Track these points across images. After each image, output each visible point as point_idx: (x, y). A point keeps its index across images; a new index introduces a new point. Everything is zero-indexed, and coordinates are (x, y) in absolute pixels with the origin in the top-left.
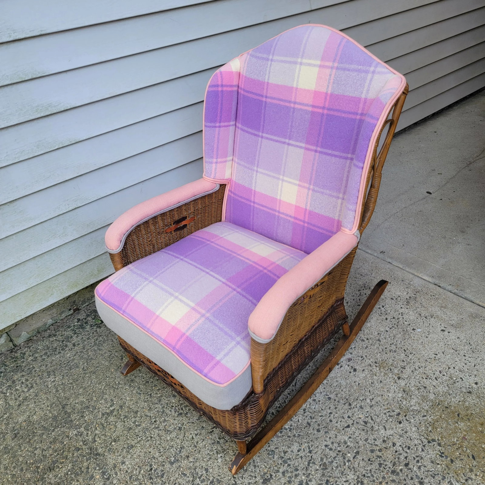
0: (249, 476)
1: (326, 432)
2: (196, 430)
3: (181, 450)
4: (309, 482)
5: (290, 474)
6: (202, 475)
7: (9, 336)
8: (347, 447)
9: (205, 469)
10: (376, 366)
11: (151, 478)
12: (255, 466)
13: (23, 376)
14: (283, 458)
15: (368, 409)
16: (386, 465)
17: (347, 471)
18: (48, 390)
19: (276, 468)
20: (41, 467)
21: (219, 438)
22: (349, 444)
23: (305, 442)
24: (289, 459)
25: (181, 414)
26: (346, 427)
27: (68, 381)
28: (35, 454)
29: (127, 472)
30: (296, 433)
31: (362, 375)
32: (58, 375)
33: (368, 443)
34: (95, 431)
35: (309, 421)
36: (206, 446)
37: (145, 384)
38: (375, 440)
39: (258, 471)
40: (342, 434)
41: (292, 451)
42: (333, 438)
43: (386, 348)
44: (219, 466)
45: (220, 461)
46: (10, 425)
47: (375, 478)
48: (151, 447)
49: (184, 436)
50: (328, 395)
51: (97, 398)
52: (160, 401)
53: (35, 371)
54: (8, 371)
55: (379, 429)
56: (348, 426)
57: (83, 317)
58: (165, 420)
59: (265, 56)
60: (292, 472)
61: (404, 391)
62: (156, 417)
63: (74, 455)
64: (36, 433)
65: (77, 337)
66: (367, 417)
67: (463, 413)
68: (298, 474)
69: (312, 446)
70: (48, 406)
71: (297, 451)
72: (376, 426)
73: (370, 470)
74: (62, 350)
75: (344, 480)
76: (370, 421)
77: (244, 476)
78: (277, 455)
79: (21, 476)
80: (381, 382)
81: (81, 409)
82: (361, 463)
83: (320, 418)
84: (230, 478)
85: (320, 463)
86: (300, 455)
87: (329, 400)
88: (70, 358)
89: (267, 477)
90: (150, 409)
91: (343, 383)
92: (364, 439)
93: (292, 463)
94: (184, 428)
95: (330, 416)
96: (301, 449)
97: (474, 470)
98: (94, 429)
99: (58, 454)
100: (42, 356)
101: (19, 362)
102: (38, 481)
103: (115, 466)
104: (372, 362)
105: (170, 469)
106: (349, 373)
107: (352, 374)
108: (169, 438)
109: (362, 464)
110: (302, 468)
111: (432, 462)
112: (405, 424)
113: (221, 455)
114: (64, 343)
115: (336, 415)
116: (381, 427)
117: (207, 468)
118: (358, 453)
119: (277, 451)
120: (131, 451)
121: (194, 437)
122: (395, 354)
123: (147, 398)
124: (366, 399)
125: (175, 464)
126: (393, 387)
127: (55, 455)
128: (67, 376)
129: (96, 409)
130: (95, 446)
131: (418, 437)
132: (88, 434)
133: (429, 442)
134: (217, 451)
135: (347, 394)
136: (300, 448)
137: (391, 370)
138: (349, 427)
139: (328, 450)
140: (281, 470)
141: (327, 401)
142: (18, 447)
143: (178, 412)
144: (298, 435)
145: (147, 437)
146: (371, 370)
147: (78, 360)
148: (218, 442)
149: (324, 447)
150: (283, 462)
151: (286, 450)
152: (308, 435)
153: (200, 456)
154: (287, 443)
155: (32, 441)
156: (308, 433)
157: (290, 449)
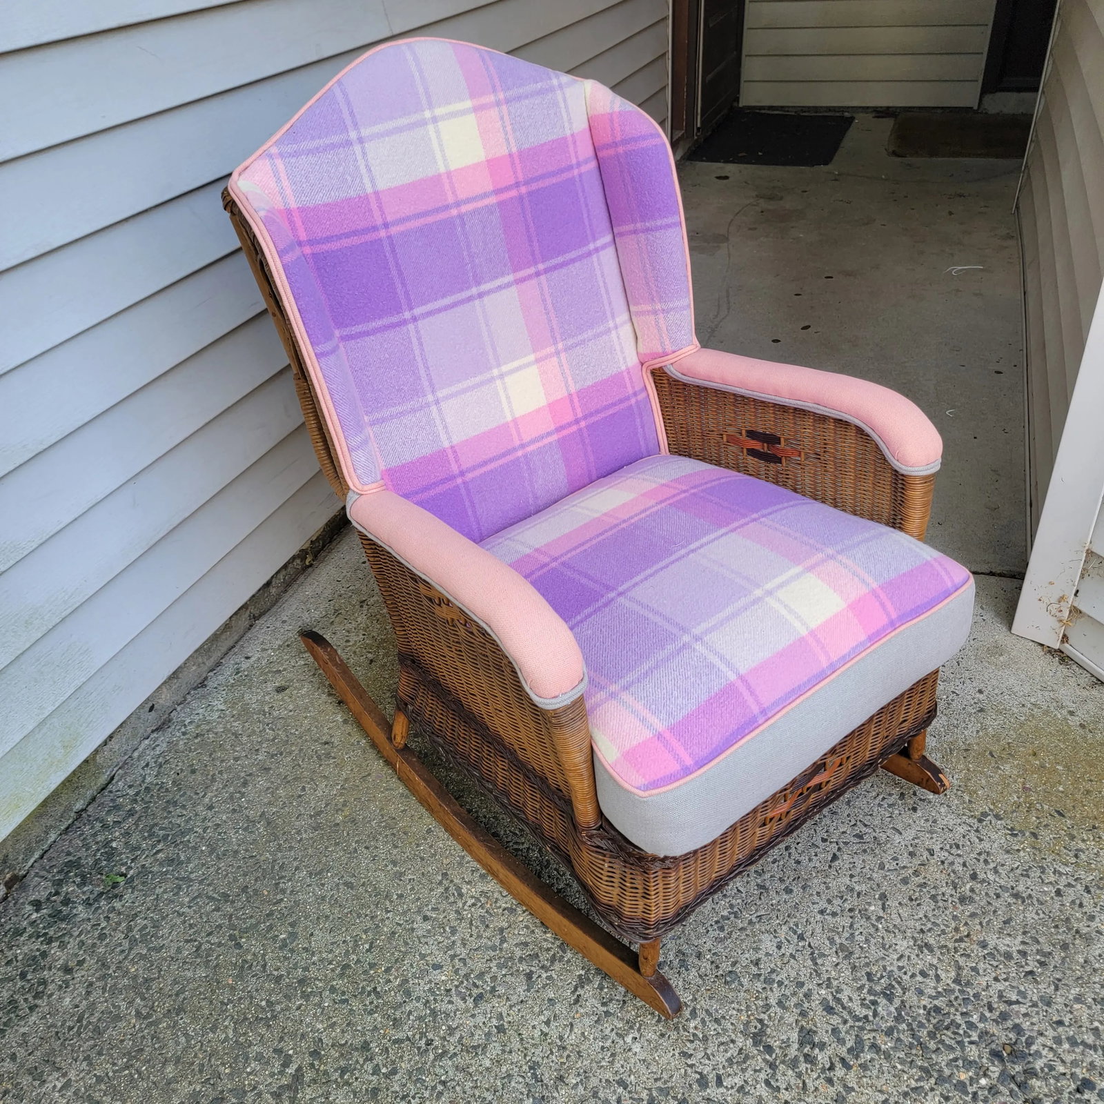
0: (719, 1046)
1: (804, 888)
2: (541, 1013)
3: (535, 1074)
4: (838, 996)
5: (794, 1000)
8: (858, 896)
9: (618, 1082)
12: (717, 1021)
14: (760, 975)
16: (943, 894)
17: (890, 939)
19: (761, 1003)
21: (604, 1004)
22: (857, 888)
23: (780, 925)
24: (773, 971)
25: (480, 996)
26: (832, 861)
27: (114, 1064)
30: (751, 915)
32: (70, 1064)
33: (889, 870)
35: (759, 881)
36: (586, 1034)
37: (343, 974)
38: (895, 859)
39: (731, 1027)
40: (833, 876)
41: (767, 954)
42: (824, 893)
44: (644, 1061)
45: (638, 1050)
47: (943, 927)
49: (522, 1039)
51: (230, 1066)
52: (408, 993)
55: (888, 837)
56: (835, 858)
57: (45, 894)
58: (450, 1028)
59: (335, 139)
60: (794, 994)
62: (423, 1034)
65: (63, 946)
66: (855, 825)
67: (995, 748)
68: (809, 990)
69: (797, 925)
71: (776, 950)
72: (881, 834)
73: (925, 916)
74: (35, 997)
75: (896, 957)
76: (864, 829)
77: (709, 1052)
78: (744, 977)
82: (901, 911)
84: (683, 1071)
85: (834, 949)
86: (788, 954)
88: (77, 1006)
89: (756, 1027)
90: (397, 1023)
92: (877, 866)
93: (783, 976)
94: (510, 1022)
95: (790, 854)
96: (781, 942)
97: (1075, 833)
108: (487, 1063)
109: (905, 912)
110: (808, 975)
111: (1008, 852)
112: (923, 808)
113: (631, 1036)
114: (29, 977)
116: (889, 832)
117: (621, 1078)
118: (883, 897)
119: (738, 969)
121: (546, 1030)
123: (371, 1003)
128: (100, 1054)
129: (245, 1092)
131: (959, 821)
133: (980, 821)
134: (617, 1034)
136: (779, 940)
138: (838, 858)
139: (829, 918)
140: (773, 1001)
143: (470, 995)
144: (757, 917)
145: (434, 1088)
147: (106, 1001)
148: (607, 1013)
149: (819, 916)
150: (765, 983)
151: (754, 958)
152: (774, 908)
153: (587, 1062)
154: (748, 944)
156: (772, 905)
157: (761, 952)
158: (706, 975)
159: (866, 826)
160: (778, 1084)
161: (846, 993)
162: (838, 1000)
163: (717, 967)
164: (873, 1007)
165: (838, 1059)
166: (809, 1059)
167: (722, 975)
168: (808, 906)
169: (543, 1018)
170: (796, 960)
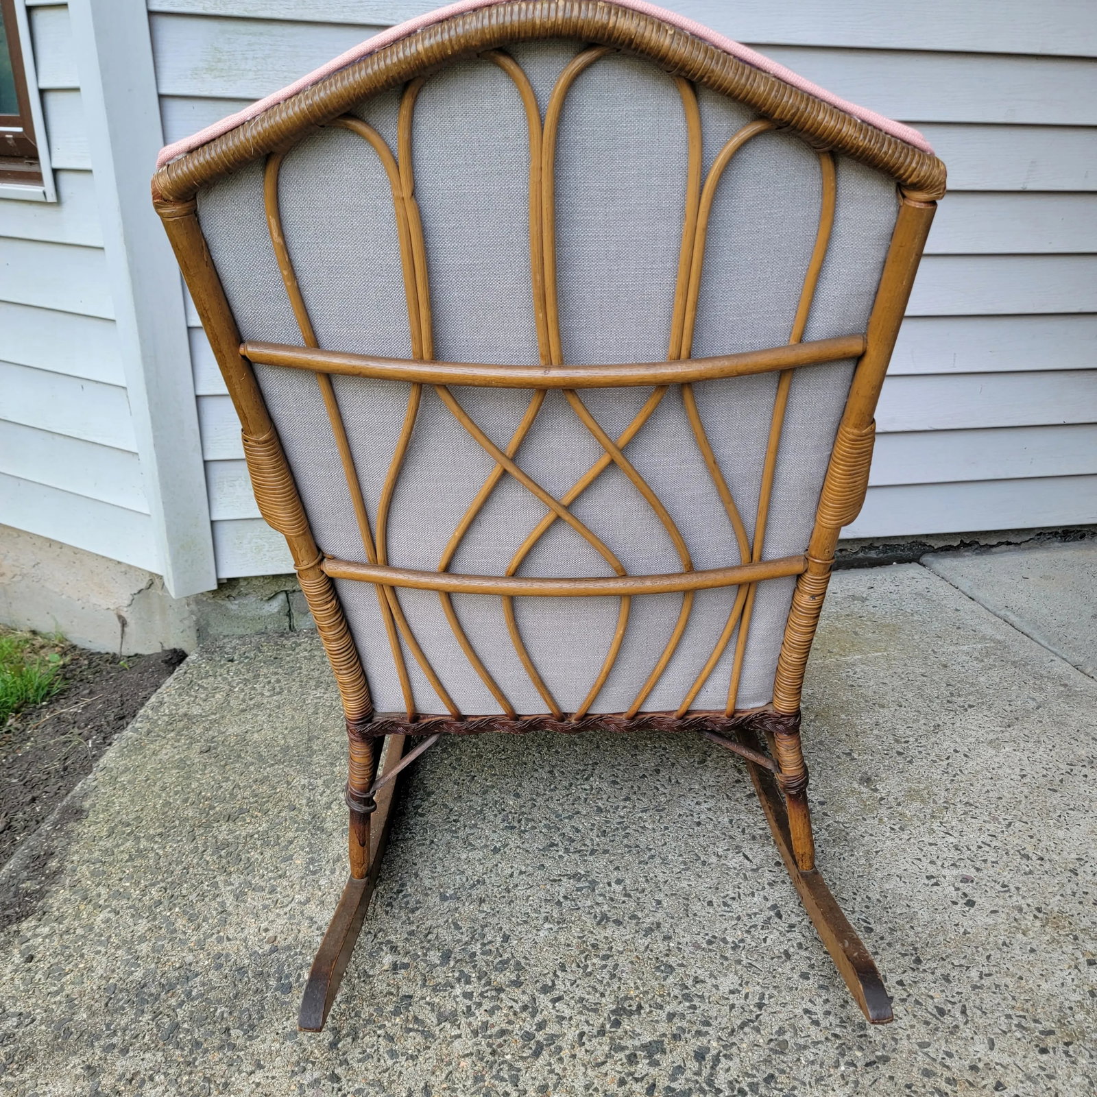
2: (527, 865)
3: (474, 885)
4: (722, 1058)
5: (685, 1024)
6: (490, 942)
7: (288, 602)
8: (861, 1036)
9: (504, 935)
10: (1036, 917)
11: (390, 905)
12: (613, 976)
13: (276, 673)
14: (687, 988)
15: (966, 989)
17: (835, 1082)
18: (302, 706)
19: (659, 1000)
20: (217, 809)
23: (758, 984)
24: (702, 997)
25: (513, 828)
28: (220, 787)
30: (747, 958)
31: (983, 920)
33: (927, 1054)
34: (338, 793)
35: (792, 950)
36: (531, 898)
38: (949, 1055)
39: (615, 988)
41: (716, 987)
42: (833, 1005)
43: (1087, 893)
44: (536, 943)
45: (542, 935)
46: (210, 733)
49: (497, 865)
50: (869, 924)
52: (485, 792)
53: (300, 673)
54: (258, 659)
55: (972, 1038)
58: (475, 825)
60: (692, 1023)
61: (1092, 994)
62: (460, 815)
63: (281, 814)
64: (243, 758)
66: (954, 1003)
68: (706, 1032)
69: (771, 997)
70: (286, 729)
71: (727, 990)
72: (968, 1030)
76: (957, 1013)
77: (578, 982)
78: (675, 978)
79: (178, 809)
80: (1032, 951)
81: (338, 753)
82: (882, 1081)
83: (824, 956)
84: (546, 971)
85: (773, 1037)
86: (731, 1002)
87: (866, 931)
89: (630, 1006)
90: (458, 799)
91: (924, 915)
92: (919, 1041)
93: (704, 1007)
94: (505, 853)
96: (739, 992)
98: (339, 789)
99: (257, 802)
100: (324, 656)
101: (283, 653)
102: (199, 826)
104: (1029, 905)
105: (435, 905)
106: (950, 903)
107: (957, 908)
108: (464, 856)
110: (723, 1026)
112: (1055, 1060)
113: (551, 926)
116: (980, 1037)
117: (510, 936)
118: (885, 1060)
121: (515, 874)
123: (463, 780)
124: (968, 968)
125: (449, 901)
126: (1064, 973)
127: (252, 801)
130: (324, 815)
134: (547, 917)
135: (920, 938)
136: (740, 989)
137: (1076, 938)
139: (806, 1021)
140: (668, 1009)
142: (201, 767)
143: (509, 822)
144: (750, 964)
145: (425, 839)
146: (1015, 920)
148: (559, 903)
149: (801, 1011)
150: (683, 995)
151: (701, 977)
152: (772, 973)
153: (507, 909)
154: (713, 967)
155: (228, 767)
156: (775, 970)
157: (714, 981)
159: (964, 1012)
160: (587, 1043)
161: (731, 1064)
162: (716, 1060)
163: (667, 955)
164: (736, 1093)
165: (651, 1081)
166: (632, 1059)
167: (662, 961)
168: (803, 998)
169: (523, 869)
170: (731, 1010)
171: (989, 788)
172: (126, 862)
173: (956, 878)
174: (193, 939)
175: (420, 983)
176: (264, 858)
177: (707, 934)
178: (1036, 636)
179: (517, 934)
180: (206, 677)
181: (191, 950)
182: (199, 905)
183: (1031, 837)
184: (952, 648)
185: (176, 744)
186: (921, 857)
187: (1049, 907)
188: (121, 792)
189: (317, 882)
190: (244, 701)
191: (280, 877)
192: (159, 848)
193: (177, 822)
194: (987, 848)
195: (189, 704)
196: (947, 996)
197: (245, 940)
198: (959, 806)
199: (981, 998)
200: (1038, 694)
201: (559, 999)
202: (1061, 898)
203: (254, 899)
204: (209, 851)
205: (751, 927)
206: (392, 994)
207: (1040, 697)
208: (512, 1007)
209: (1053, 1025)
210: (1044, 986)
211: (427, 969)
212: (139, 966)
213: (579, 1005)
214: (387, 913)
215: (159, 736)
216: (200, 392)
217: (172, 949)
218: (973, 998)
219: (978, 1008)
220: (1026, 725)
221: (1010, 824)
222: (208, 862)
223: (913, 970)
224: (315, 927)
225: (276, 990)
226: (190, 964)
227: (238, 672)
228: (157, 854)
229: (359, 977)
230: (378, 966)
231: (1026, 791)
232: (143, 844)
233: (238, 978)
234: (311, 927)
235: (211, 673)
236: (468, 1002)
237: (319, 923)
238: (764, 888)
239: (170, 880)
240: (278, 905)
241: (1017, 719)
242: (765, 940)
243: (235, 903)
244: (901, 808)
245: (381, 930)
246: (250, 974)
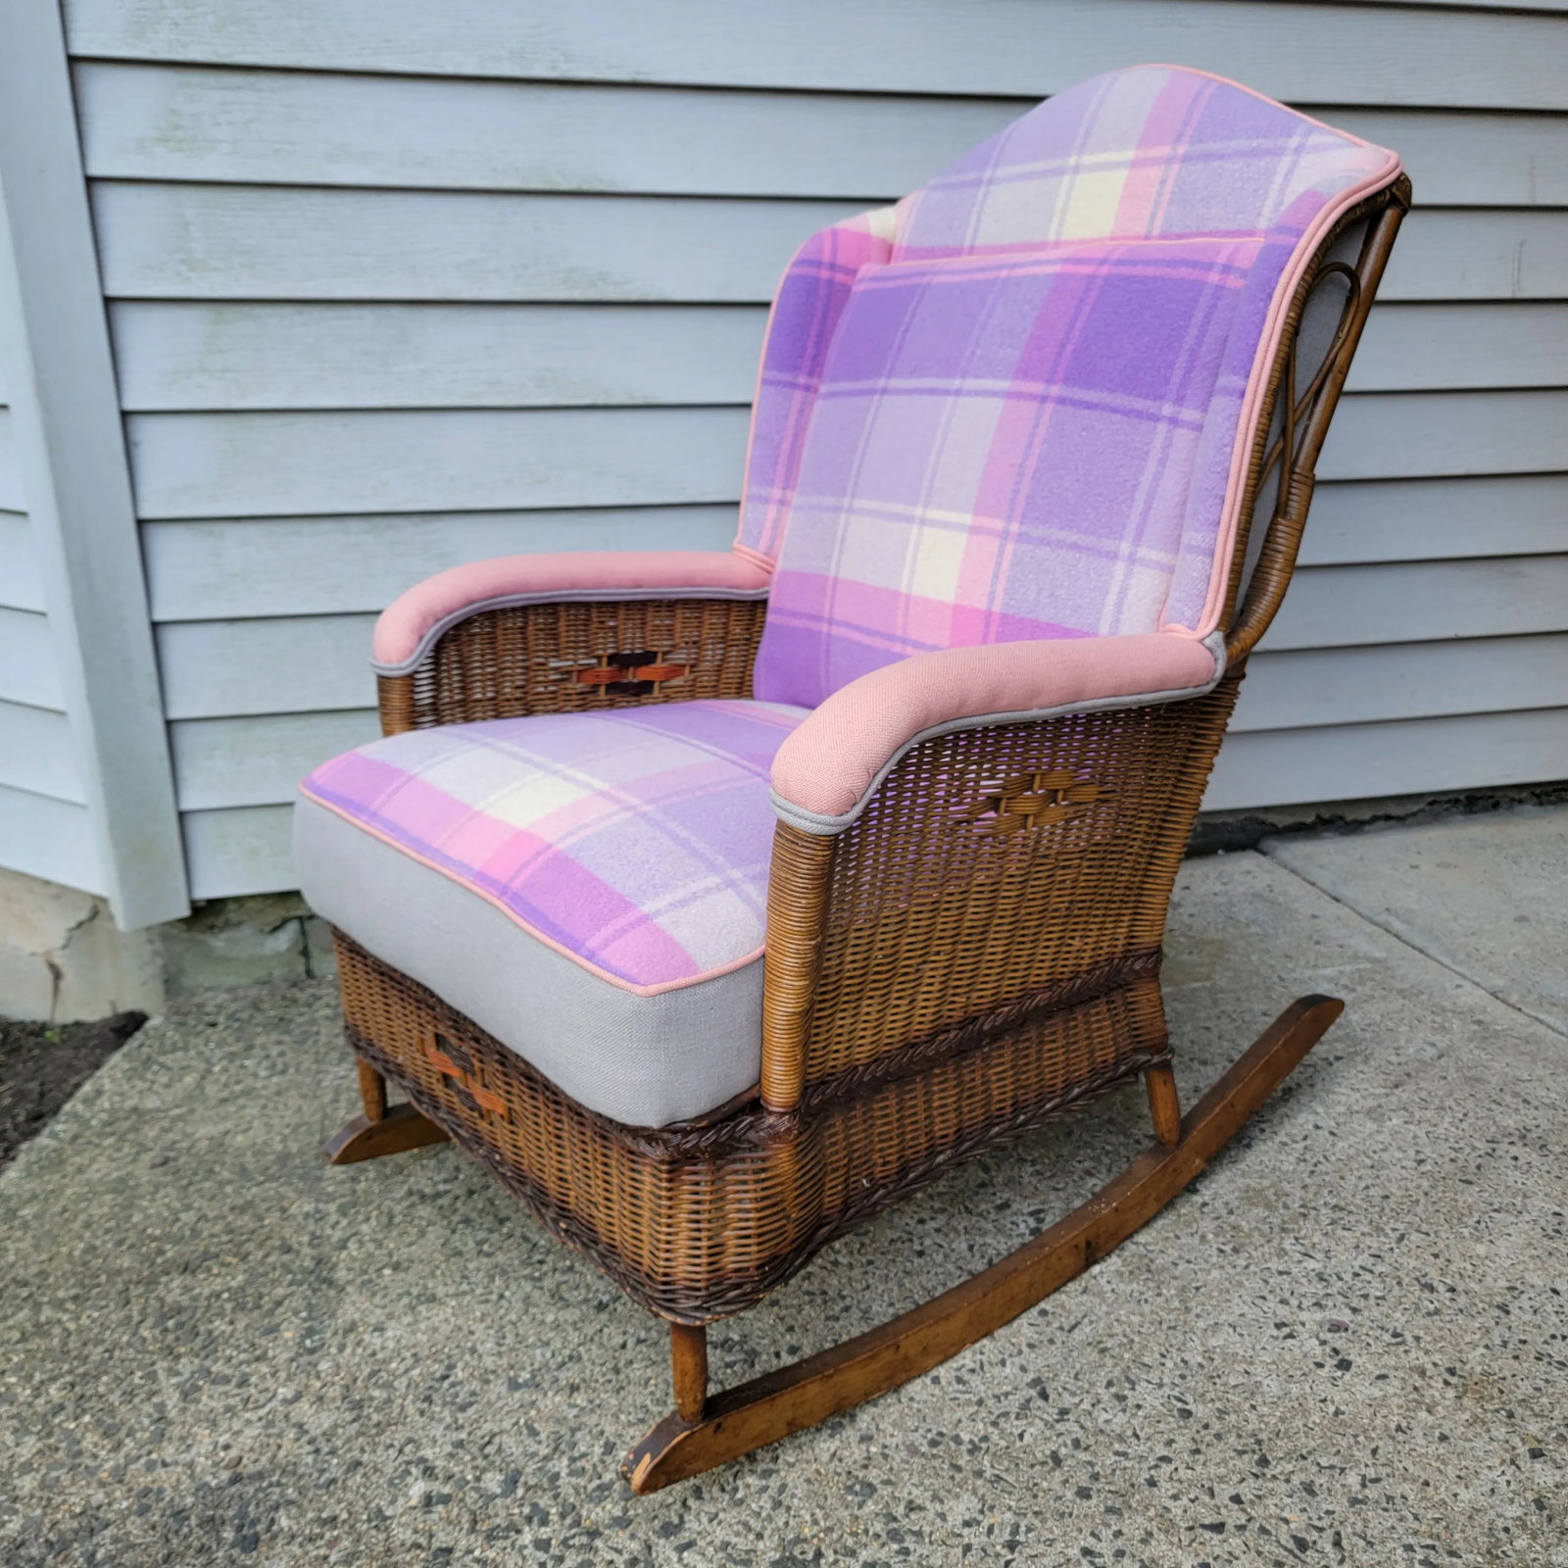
0: (739, 1522)
1: (1110, 1510)
2: (648, 1330)
3: (563, 1364)
6: (584, 1455)
7: (304, 934)
9: (607, 1443)
10: (1447, 1383)
11: (428, 1399)
12: (777, 1504)
13: (280, 1043)
14: (895, 1519)
15: (1340, 1505)
18: (315, 1091)
19: (850, 1542)
20: (169, 1254)
23: (1010, 1508)
24: (919, 1534)
26: (1204, 1526)
28: (177, 1220)
29: (374, 1354)
30: (992, 1467)
31: (1367, 1390)
35: (1063, 1451)
39: (781, 1524)
40: (1175, 1540)
41: (943, 1516)
42: (1128, 1540)
43: (1524, 1342)
46: (170, 1136)
48: (482, 1321)
49: (601, 1331)
50: (1186, 1403)
54: (254, 1021)
56: (1219, 1528)
58: (571, 1268)
61: (1540, 1504)
62: (549, 1252)
63: (268, 1260)
64: (217, 1174)
66: (1321, 1530)
69: (1029, 1530)
71: (960, 1520)
76: (1326, 1545)
77: (721, 1516)
78: (876, 1504)
79: (107, 1256)
80: (1443, 1438)
83: (1115, 1458)
84: (670, 1500)
86: (966, 1541)
87: (1181, 1416)
89: (802, 1553)
91: (1272, 1386)
93: (921, 1550)
95: (1156, 1467)
96: (979, 1523)
98: (361, 1218)
99: (231, 1241)
101: (293, 1011)
102: (139, 1282)
103: (352, 1328)
104: (1435, 1365)
105: (499, 1398)
106: (1312, 1366)
107: (1323, 1372)
108: (550, 1318)
115: (1184, 1474)
119: (885, 1491)
120: (422, 1308)
121: (630, 1345)
122: (1556, 1372)
124: (1342, 1470)
125: (522, 1391)
126: (1494, 1474)
127: (224, 1240)
130: (334, 1259)
132: (337, 1223)
135: (1267, 1424)
136: (980, 1518)
137: (1511, 1415)
138: (1221, 1533)
140: (865, 1555)
141: (1171, 1419)
142: (151, 1189)
144: (997, 1476)
146: (1416, 1389)
149: (1076, 1551)
150: (888, 1533)
151: (919, 1502)
152: (1033, 1490)
153: (614, 1402)
154: (937, 1484)
155: (192, 1189)
156: (1036, 1484)
157: (938, 1507)
158: (840, 1460)
159: (1337, 1544)
163: (865, 1467)
167: (857, 1477)
168: (1080, 1531)
169: (643, 1335)
170: (964, 1555)
171: (1369, 1182)
172: (18, 1342)
173: (1320, 1324)
174: (108, 1465)
175: (466, 1526)
176: (235, 1330)
177: (929, 1430)
178: (1432, 950)
179: (628, 1439)
180: (173, 1051)
181: (102, 1484)
182: (123, 1409)
183: (1436, 1256)
184: (1308, 973)
185: (116, 1155)
186: (1265, 1293)
187: (1468, 1367)
188: (19, 1233)
189: (316, 1365)
190: (226, 1085)
191: (258, 1359)
192: (70, 1320)
193: (103, 1278)
194: (1368, 1276)
195: (141, 1092)
196: (1310, 1518)
197: (191, 1465)
198: (1323, 1211)
199: (1365, 1520)
200: (1438, 1037)
201: (690, 1545)
202: (1484, 1351)
203: (211, 1397)
204: (149, 1322)
205: (999, 1416)
206: (418, 1546)
207: (1442, 1041)
208: (612, 1562)
209: (1480, 1559)
210: (1465, 1495)
211: (480, 1503)
212: (16, 1512)
213: (720, 1555)
214: (422, 1413)
215: (89, 1143)
216: (159, 616)
217: (73, 1483)
218: (1352, 1520)
219: (1360, 1536)
220: (1423, 1084)
221: (1402, 1238)
222: (144, 1340)
223: (1256, 1476)
224: (306, 1438)
225: (233, 1546)
226: (99, 1508)
227: (221, 1043)
228: (66, 1329)
229: (369, 1520)
230: (401, 1501)
231: (1425, 1184)
232: (47, 1313)
233: (175, 1527)
234: (298, 1440)
235: (180, 1045)
236: (542, 1556)
237: (313, 1433)
238: (1020, 1352)
239: (81, 1370)
240: (250, 1406)
241: (1408, 1075)
242: (1021, 1436)
243: (182, 1405)
244: (1233, 1217)
245: (410, 1441)
246: (193, 1521)
